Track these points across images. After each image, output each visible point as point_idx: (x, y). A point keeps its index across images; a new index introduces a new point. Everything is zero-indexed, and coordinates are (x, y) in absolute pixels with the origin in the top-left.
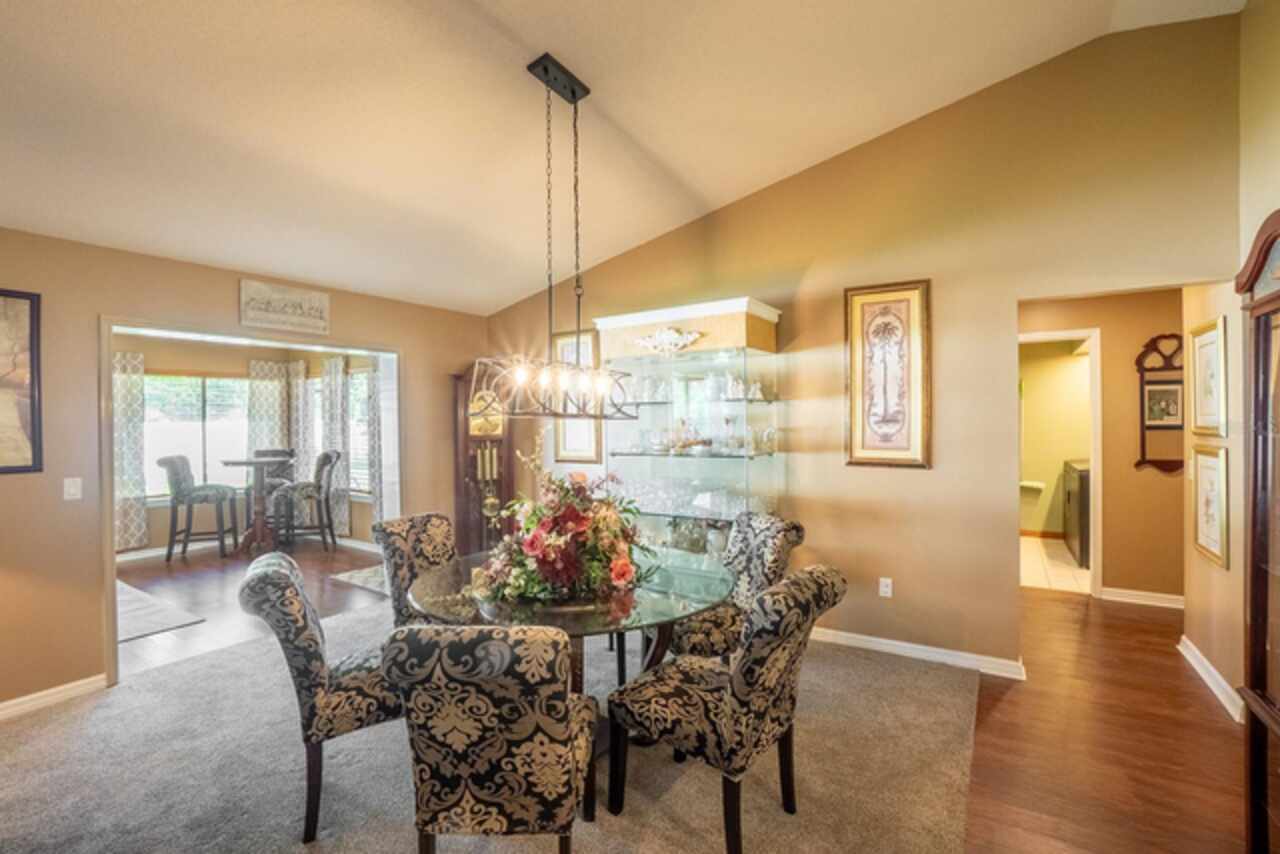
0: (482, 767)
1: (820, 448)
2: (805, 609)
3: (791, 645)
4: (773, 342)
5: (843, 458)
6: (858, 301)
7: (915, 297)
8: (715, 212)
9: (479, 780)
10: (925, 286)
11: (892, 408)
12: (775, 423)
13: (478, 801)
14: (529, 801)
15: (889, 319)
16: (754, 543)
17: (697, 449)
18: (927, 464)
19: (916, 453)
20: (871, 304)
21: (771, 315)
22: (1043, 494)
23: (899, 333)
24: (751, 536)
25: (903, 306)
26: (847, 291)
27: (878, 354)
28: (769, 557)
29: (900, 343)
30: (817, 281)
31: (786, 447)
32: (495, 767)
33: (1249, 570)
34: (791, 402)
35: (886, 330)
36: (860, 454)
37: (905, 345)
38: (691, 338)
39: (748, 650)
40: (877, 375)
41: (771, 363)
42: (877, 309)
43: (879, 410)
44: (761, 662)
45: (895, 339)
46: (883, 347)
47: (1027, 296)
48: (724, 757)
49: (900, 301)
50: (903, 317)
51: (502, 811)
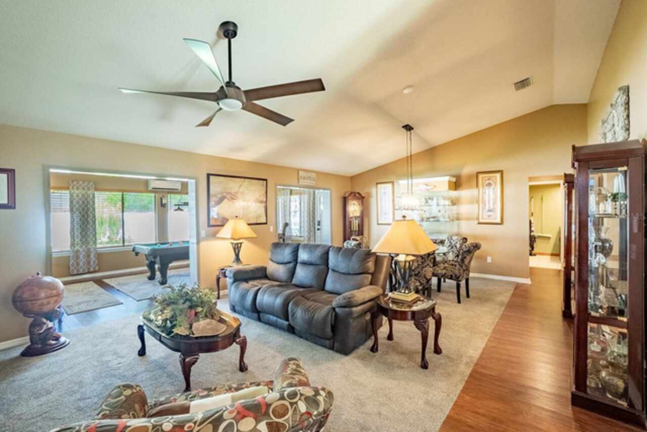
0: (417, 272)
1: (468, 219)
2: (474, 247)
3: (471, 255)
4: (454, 188)
5: (476, 222)
6: (481, 176)
7: (498, 175)
8: (435, 147)
9: (416, 275)
10: (501, 172)
11: (491, 207)
12: (455, 212)
13: (415, 279)
14: (424, 279)
15: (490, 181)
16: (453, 243)
17: (432, 219)
18: (502, 223)
19: (498, 221)
20: (485, 177)
21: (454, 180)
22: (552, 239)
23: (493, 185)
24: (452, 241)
25: (494, 178)
26: (478, 173)
27: (487, 192)
28: (458, 246)
29: (494, 189)
30: (468, 170)
31: (458, 219)
32: (419, 273)
33: (566, 241)
34: (460, 205)
35: (489, 184)
36: (481, 221)
37: (495, 189)
38: (431, 187)
39: (462, 255)
40: (487, 199)
41: (454, 194)
42: (487, 178)
43: (487, 208)
44: (465, 258)
45: (492, 187)
46: (488, 190)
47: (531, 176)
48: (457, 279)
49: (494, 176)
50: (495, 181)
51: (419, 282)
